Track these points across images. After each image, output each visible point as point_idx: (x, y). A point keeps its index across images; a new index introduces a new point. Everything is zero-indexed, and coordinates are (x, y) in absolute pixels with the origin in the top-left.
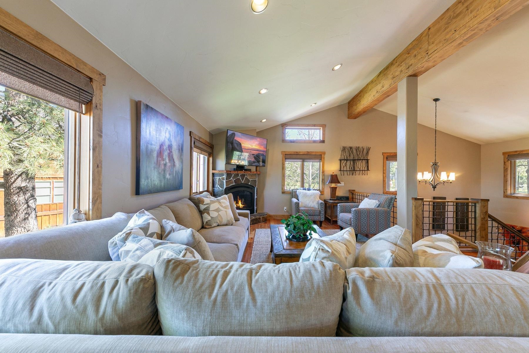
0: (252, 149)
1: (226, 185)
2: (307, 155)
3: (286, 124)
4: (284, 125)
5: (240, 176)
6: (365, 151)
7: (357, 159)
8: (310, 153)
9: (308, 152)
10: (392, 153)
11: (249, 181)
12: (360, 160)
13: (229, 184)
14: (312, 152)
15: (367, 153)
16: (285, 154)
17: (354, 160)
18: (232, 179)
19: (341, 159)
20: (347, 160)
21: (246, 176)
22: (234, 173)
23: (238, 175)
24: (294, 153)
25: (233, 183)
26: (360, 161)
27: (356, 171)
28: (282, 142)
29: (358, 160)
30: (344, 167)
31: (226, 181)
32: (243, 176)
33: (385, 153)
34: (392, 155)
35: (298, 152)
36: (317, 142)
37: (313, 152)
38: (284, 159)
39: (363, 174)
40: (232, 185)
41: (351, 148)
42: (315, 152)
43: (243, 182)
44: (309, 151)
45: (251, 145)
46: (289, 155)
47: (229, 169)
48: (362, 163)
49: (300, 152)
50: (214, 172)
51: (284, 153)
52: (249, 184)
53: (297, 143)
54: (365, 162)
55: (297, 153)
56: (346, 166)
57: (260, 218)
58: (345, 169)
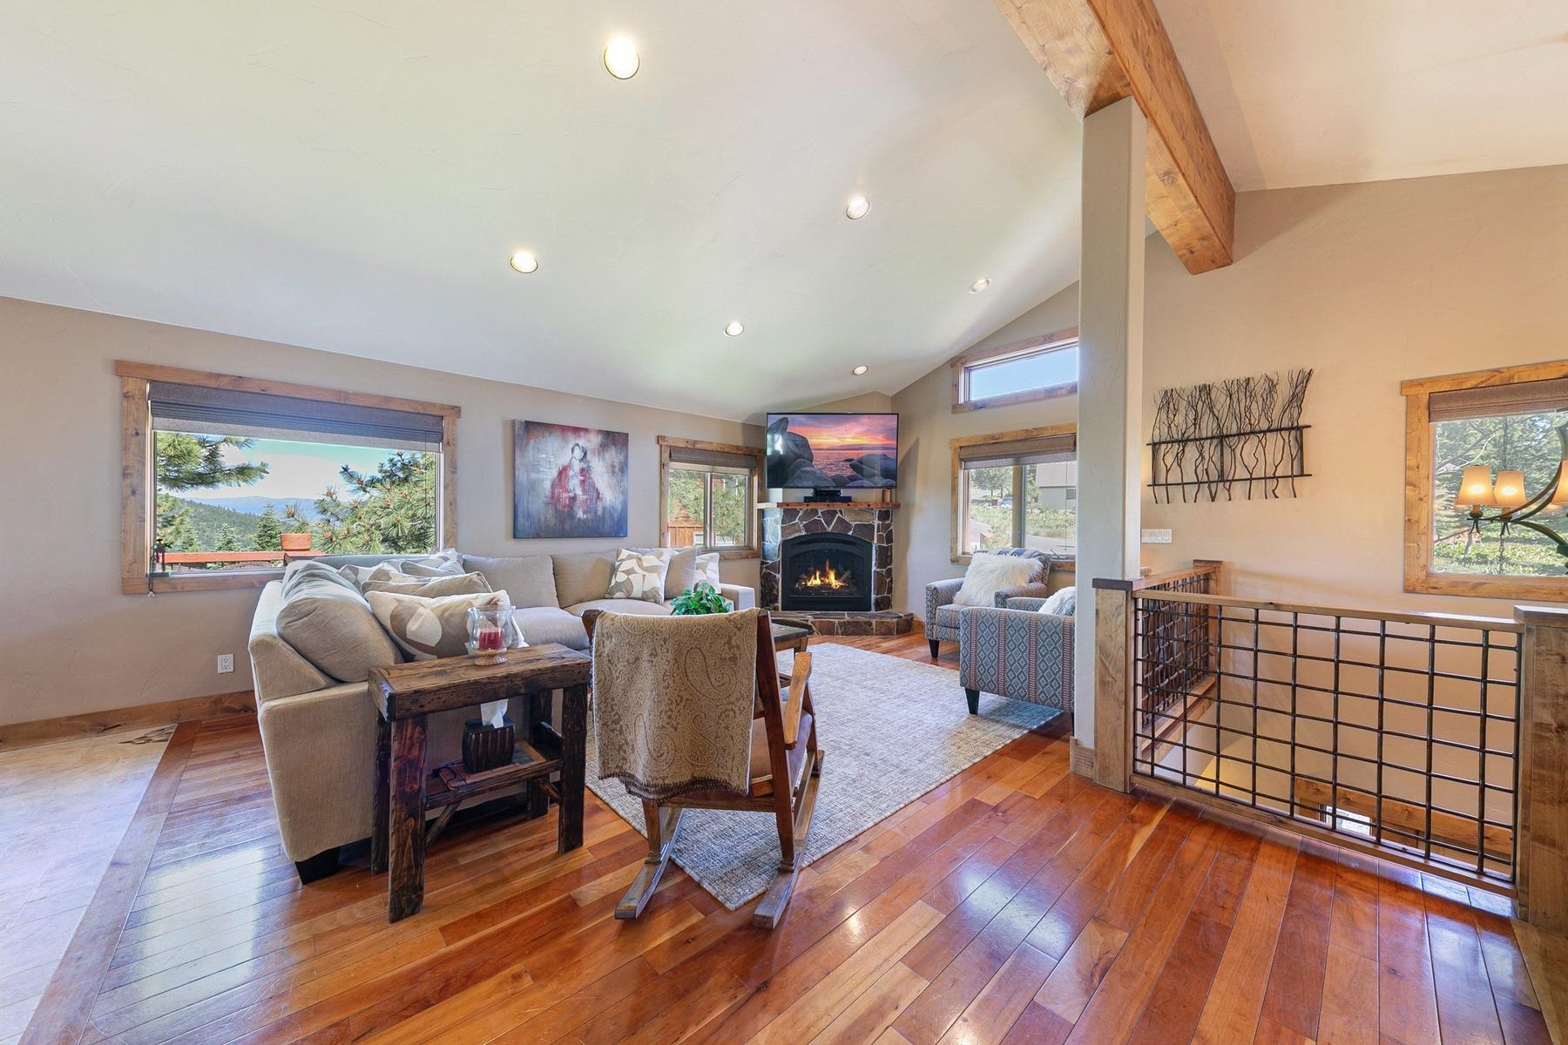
0: (842, 446)
1: (782, 536)
2: (1026, 440)
3: (961, 358)
4: (959, 362)
5: (820, 514)
6: (1283, 392)
7: (1234, 430)
8: (1035, 433)
9: (1027, 430)
10: (1469, 375)
11: (848, 526)
12: (1253, 432)
13: (790, 534)
14: (1041, 428)
15: (1297, 398)
16: (961, 447)
17: (1222, 438)
18: (797, 521)
19: (1156, 440)
20: (1184, 441)
21: (839, 514)
22: (805, 508)
23: (815, 512)
24: (985, 439)
25: (800, 531)
26: (1254, 440)
27: (1231, 481)
28: (954, 413)
29: (1239, 435)
30: (1168, 471)
31: (782, 527)
32: (830, 515)
33: (1420, 383)
34: (1468, 385)
35: (997, 437)
36: (1059, 392)
37: (1045, 429)
38: (957, 462)
39: (1270, 493)
40: (797, 535)
41: (1206, 390)
42: (1053, 428)
43: (830, 529)
44: (1030, 427)
45: (839, 438)
46: (971, 449)
47: (791, 500)
48: (1260, 448)
49: (1002, 435)
50: (762, 506)
51: (957, 445)
52: (850, 533)
53: (994, 406)
54: (1281, 442)
55: (993, 437)
56: (1180, 466)
57: (871, 624)
58: (1174, 477)
